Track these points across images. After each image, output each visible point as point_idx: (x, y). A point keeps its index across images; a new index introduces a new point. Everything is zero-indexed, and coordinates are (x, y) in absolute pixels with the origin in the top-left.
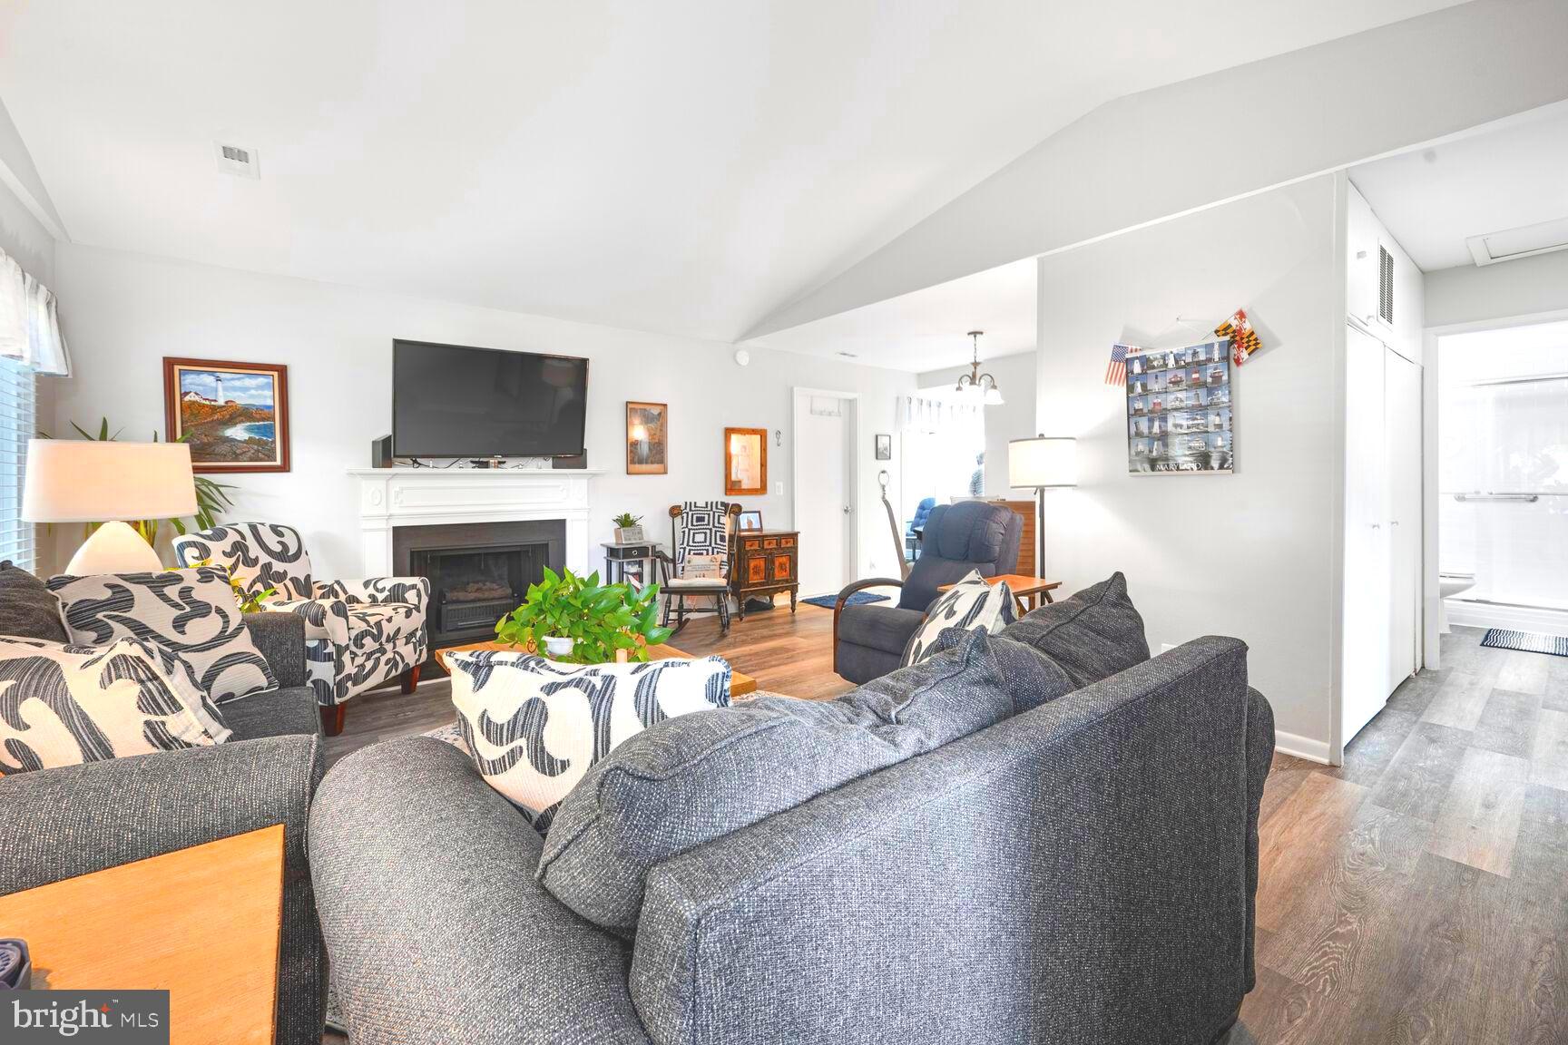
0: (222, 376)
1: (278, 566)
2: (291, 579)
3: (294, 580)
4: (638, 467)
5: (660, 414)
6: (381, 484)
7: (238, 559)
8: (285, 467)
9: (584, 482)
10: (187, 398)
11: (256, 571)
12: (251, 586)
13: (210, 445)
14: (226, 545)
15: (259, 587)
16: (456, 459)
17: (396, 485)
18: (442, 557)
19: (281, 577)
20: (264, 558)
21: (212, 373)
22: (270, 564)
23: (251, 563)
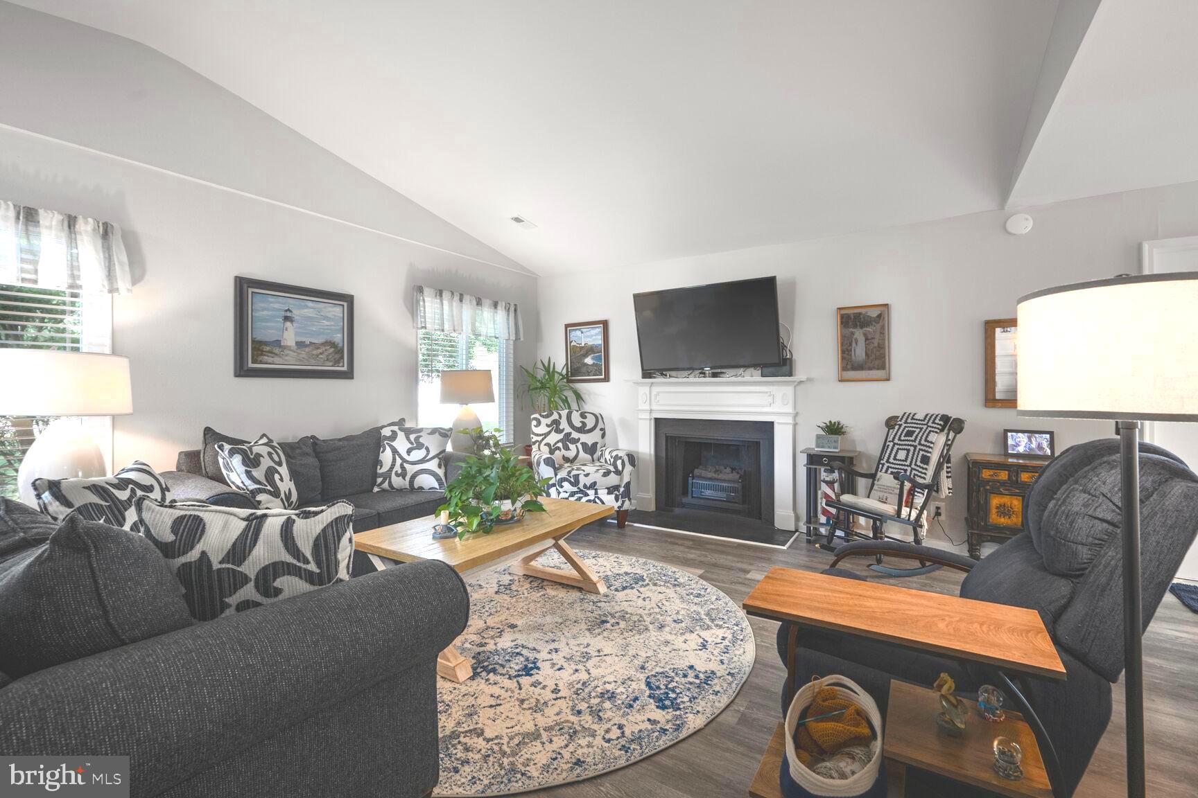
0: (583, 330)
1: (575, 435)
2: (582, 444)
3: (584, 445)
4: (852, 374)
5: (880, 316)
6: (646, 389)
7: (553, 429)
8: (607, 379)
10: (572, 344)
11: (561, 436)
12: (556, 444)
13: (579, 368)
14: (549, 421)
15: (560, 445)
16: (691, 372)
17: (655, 390)
18: (686, 442)
19: (575, 441)
20: (568, 429)
21: (579, 329)
22: (570, 434)
23: (558, 431)
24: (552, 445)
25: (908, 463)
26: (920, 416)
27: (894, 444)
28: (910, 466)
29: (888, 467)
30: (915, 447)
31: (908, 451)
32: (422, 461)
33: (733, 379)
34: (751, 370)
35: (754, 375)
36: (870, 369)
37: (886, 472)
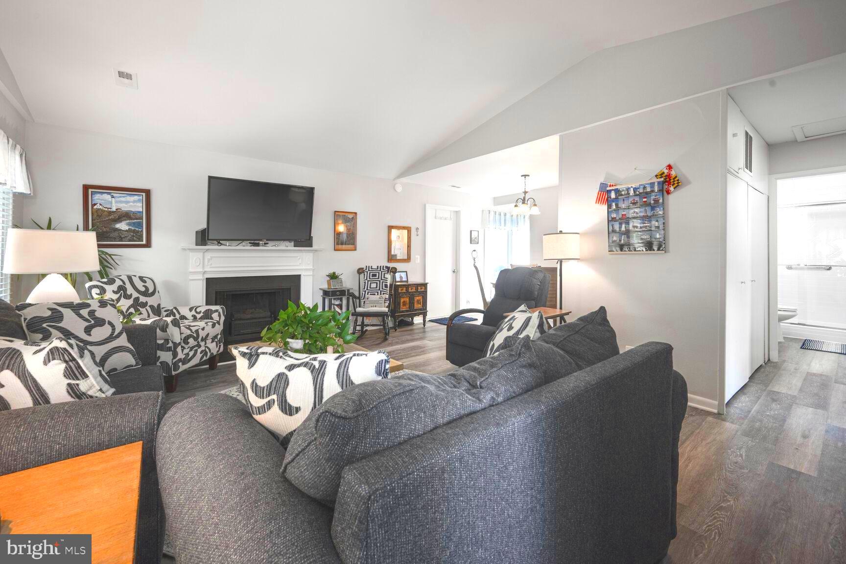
0: (115, 195)
1: (143, 299)
2: (150, 306)
3: (152, 307)
4: (340, 247)
5: (353, 218)
6: (200, 255)
7: (121, 295)
8: (148, 245)
9: (311, 254)
10: (95, 207)
11: (131, 302)
12: (128, 309)
13: (107, 232)
14: (115, 287)
15: (132, 310)
16: (240, 242)
17: (208, 255)
18: (233, 295)
19: (144, 305)
20: (135, 295)
21: (109, 193)
22: (138, 298)
23: (128, 297)
24: (125, 312)
25: (378, 289)
26: (375, 267)
27: (368, 281)
28: (379, 289)
29: (368, 292)
30: (380, 281)
31: (377, 283)
32: (111, 338)
33: (274, 248)
34: (287, 243)
35: (290, 246)
36: (348, 244)
37: (368, 294)
